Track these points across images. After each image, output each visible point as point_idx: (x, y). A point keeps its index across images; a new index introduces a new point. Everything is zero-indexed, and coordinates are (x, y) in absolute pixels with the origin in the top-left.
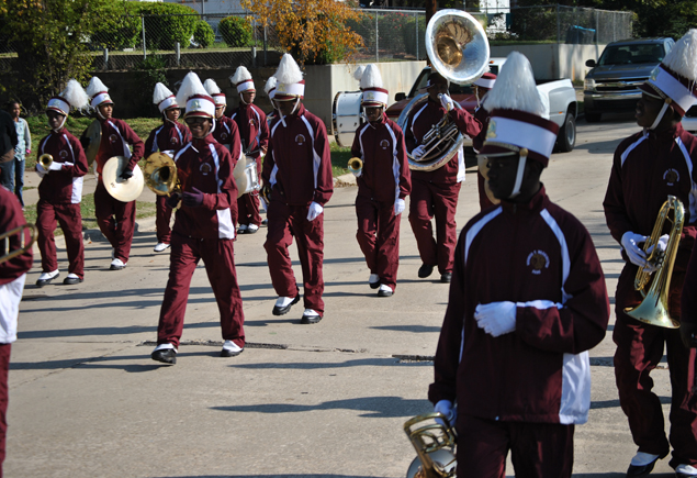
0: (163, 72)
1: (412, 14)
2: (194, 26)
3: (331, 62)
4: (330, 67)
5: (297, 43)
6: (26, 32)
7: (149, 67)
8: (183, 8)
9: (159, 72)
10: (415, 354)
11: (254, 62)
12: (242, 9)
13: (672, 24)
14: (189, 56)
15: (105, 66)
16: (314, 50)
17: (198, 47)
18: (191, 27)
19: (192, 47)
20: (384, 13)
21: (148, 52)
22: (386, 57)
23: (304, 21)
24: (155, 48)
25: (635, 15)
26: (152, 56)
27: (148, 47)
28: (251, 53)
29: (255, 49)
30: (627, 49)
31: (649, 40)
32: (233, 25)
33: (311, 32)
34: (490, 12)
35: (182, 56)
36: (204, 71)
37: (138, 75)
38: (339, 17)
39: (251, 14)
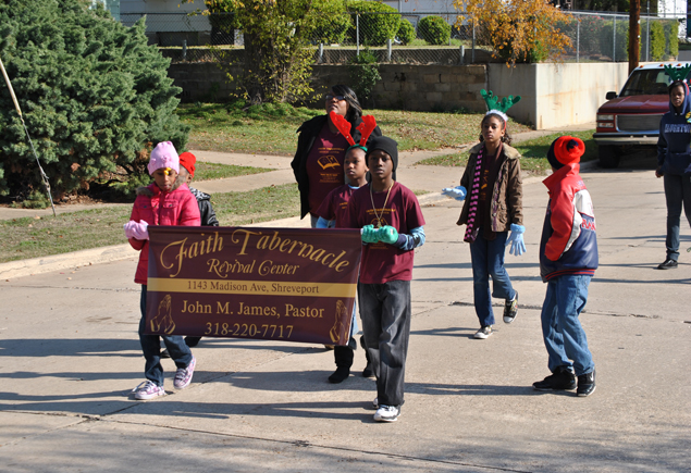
0: (376, 67)
1: (609, 18)
2: (399, 24)
3: (536, 61)
4: (535, 66)
6: (255, 26)
7: (363, 61)
8: (389, 7)
9: (372, 66)
14: (401, 52)
15: (320, 60)
16: (524, 49)
17: (401, 44)
18: (396, 25)
19: (394, 44)
24: (368, 44)
26: (365, 51)
27: (362, 43)
28: (459, 51)
29: (464, 48)
32: (433, 24)
35: (394, 52)
36: (415, 66)
37: (353, 68)
38: (549, 19)
39: (462, 13)
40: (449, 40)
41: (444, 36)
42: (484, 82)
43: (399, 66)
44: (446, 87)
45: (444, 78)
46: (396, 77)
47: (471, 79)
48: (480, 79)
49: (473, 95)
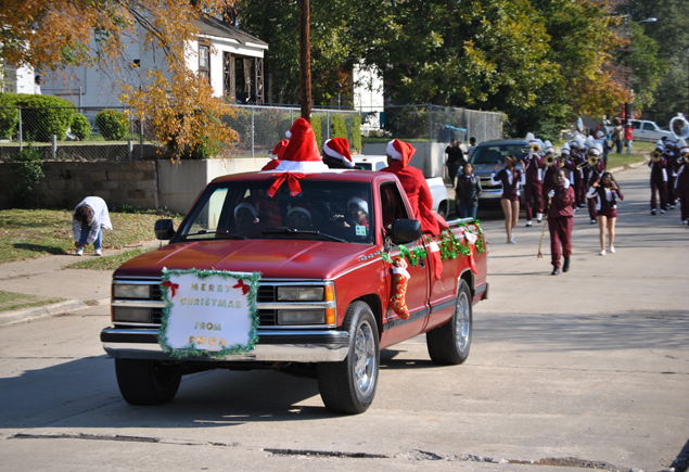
0: (40, 165)
1: (288, 111)
2: (71, 119)
3: (207, 156)
4: (205, 162)
5: (173, 137)
7: (25, 159)
8: (61, 102)
9: (35, 164)
10: (287, 448)
11: (130, 155)
12: (120, 103)
13: (540, 126)
14: (66, 149)
16: (191, 145)
17: (75, 140)
18: (68, 120)
19: (68, 139)
20: (260, 109)
21: (25, 144)
22: (261, 153)
23: (181, 116)
24: (31, 140)
25: (505, 116)
26: (28, 148)
27: (25, 139)
28: (127, 147)
29: (132, 143)
30: (497, 149)
31: (518, 141)
32: (110, 118)
33: (187, 127)
34: (364, 110)
35: (59, 148)
36: (81, 163)
37: (14, 166)
38: (215, 112)
39: (128, 108)
40: (126, 135)
41: (123, 131)
42: (153, 178)
43: (64, 163)
44: (114, 185)
45: (111, 175)
46: (62, 175)
47: (140, 176)
48: (148, 175)
49: (141, 193)
